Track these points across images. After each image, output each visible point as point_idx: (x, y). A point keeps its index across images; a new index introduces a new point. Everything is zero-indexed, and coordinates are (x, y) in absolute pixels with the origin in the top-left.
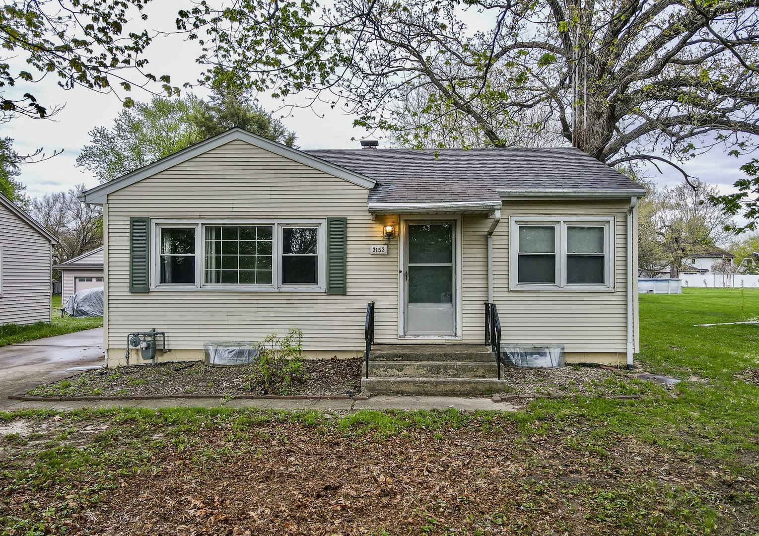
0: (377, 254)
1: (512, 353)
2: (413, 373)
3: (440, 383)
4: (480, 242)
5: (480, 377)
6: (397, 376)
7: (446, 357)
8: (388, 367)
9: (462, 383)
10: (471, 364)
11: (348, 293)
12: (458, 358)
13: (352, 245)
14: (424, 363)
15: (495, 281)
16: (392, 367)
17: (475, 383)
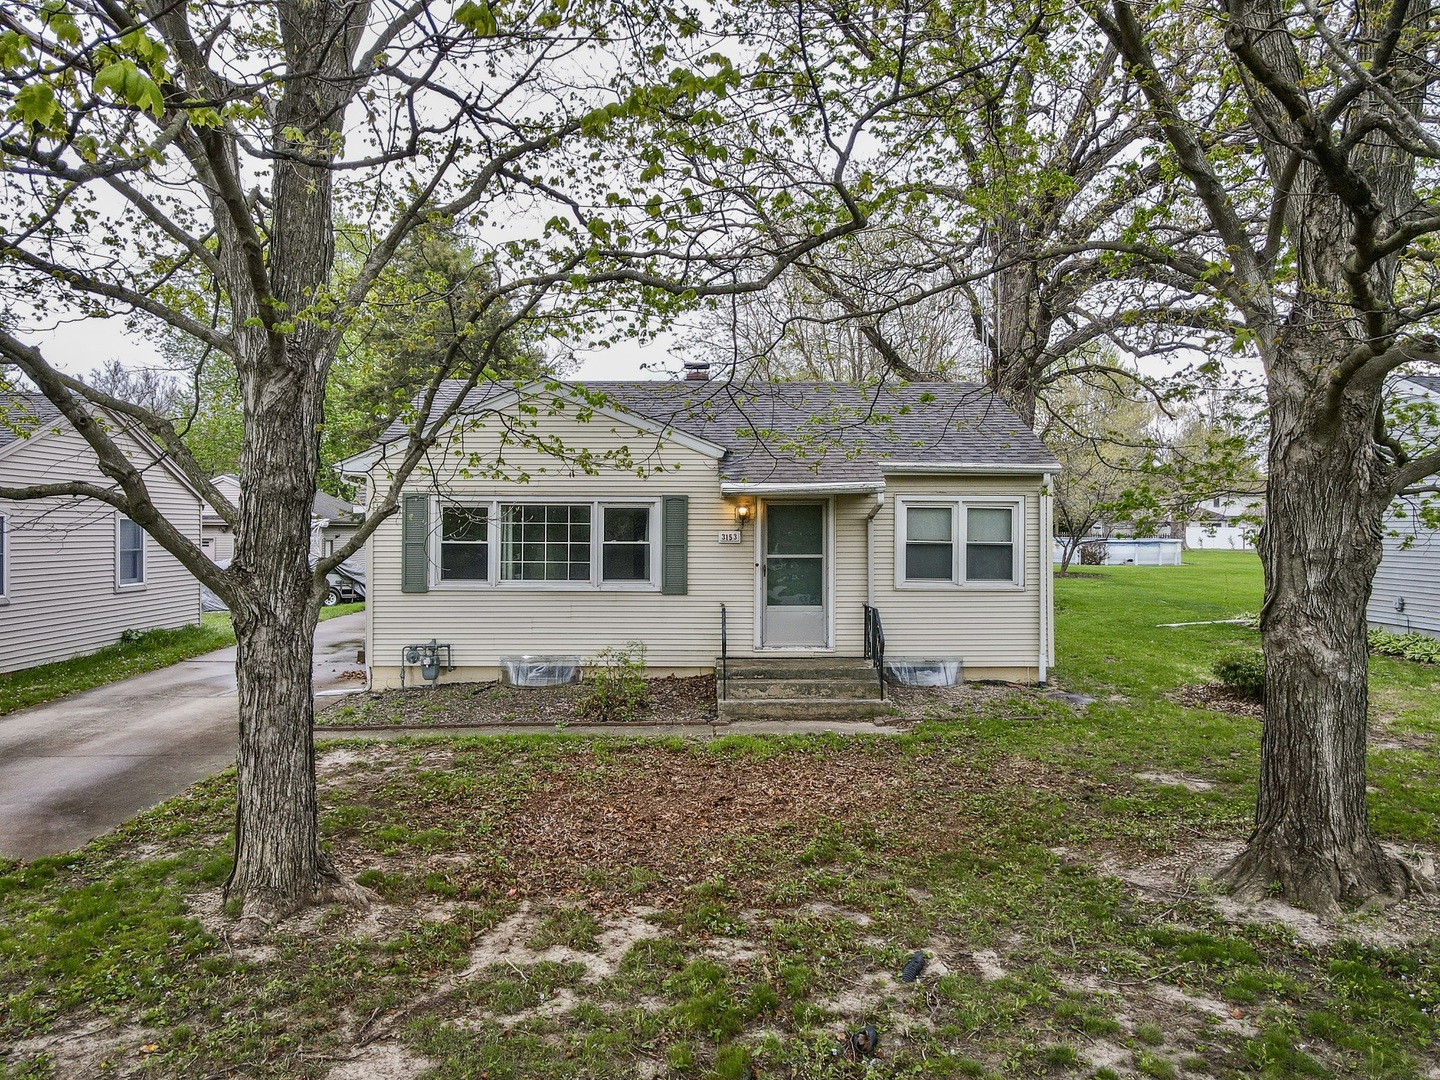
0: (727, 542)
1: (898, 669)
2: (779, 693)
3: (812, 705)
4: (857, 528)
5: (859, 698)
6: (760, 697)
7: (818, 673)
8: (749, 686)
9: (839, 705)
10: (848, 682)
11: (690, 593)
12: (833, 675)
13: (695, 530)
14: (792, 681)
15: (877, 577)
16: (754, 687)
17: (854, 704)
